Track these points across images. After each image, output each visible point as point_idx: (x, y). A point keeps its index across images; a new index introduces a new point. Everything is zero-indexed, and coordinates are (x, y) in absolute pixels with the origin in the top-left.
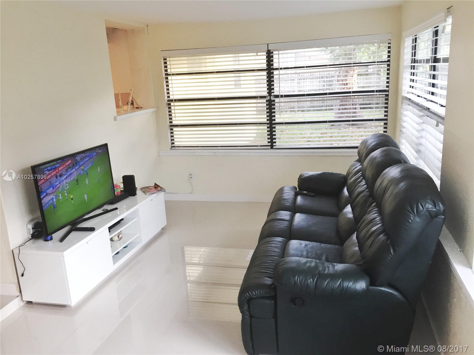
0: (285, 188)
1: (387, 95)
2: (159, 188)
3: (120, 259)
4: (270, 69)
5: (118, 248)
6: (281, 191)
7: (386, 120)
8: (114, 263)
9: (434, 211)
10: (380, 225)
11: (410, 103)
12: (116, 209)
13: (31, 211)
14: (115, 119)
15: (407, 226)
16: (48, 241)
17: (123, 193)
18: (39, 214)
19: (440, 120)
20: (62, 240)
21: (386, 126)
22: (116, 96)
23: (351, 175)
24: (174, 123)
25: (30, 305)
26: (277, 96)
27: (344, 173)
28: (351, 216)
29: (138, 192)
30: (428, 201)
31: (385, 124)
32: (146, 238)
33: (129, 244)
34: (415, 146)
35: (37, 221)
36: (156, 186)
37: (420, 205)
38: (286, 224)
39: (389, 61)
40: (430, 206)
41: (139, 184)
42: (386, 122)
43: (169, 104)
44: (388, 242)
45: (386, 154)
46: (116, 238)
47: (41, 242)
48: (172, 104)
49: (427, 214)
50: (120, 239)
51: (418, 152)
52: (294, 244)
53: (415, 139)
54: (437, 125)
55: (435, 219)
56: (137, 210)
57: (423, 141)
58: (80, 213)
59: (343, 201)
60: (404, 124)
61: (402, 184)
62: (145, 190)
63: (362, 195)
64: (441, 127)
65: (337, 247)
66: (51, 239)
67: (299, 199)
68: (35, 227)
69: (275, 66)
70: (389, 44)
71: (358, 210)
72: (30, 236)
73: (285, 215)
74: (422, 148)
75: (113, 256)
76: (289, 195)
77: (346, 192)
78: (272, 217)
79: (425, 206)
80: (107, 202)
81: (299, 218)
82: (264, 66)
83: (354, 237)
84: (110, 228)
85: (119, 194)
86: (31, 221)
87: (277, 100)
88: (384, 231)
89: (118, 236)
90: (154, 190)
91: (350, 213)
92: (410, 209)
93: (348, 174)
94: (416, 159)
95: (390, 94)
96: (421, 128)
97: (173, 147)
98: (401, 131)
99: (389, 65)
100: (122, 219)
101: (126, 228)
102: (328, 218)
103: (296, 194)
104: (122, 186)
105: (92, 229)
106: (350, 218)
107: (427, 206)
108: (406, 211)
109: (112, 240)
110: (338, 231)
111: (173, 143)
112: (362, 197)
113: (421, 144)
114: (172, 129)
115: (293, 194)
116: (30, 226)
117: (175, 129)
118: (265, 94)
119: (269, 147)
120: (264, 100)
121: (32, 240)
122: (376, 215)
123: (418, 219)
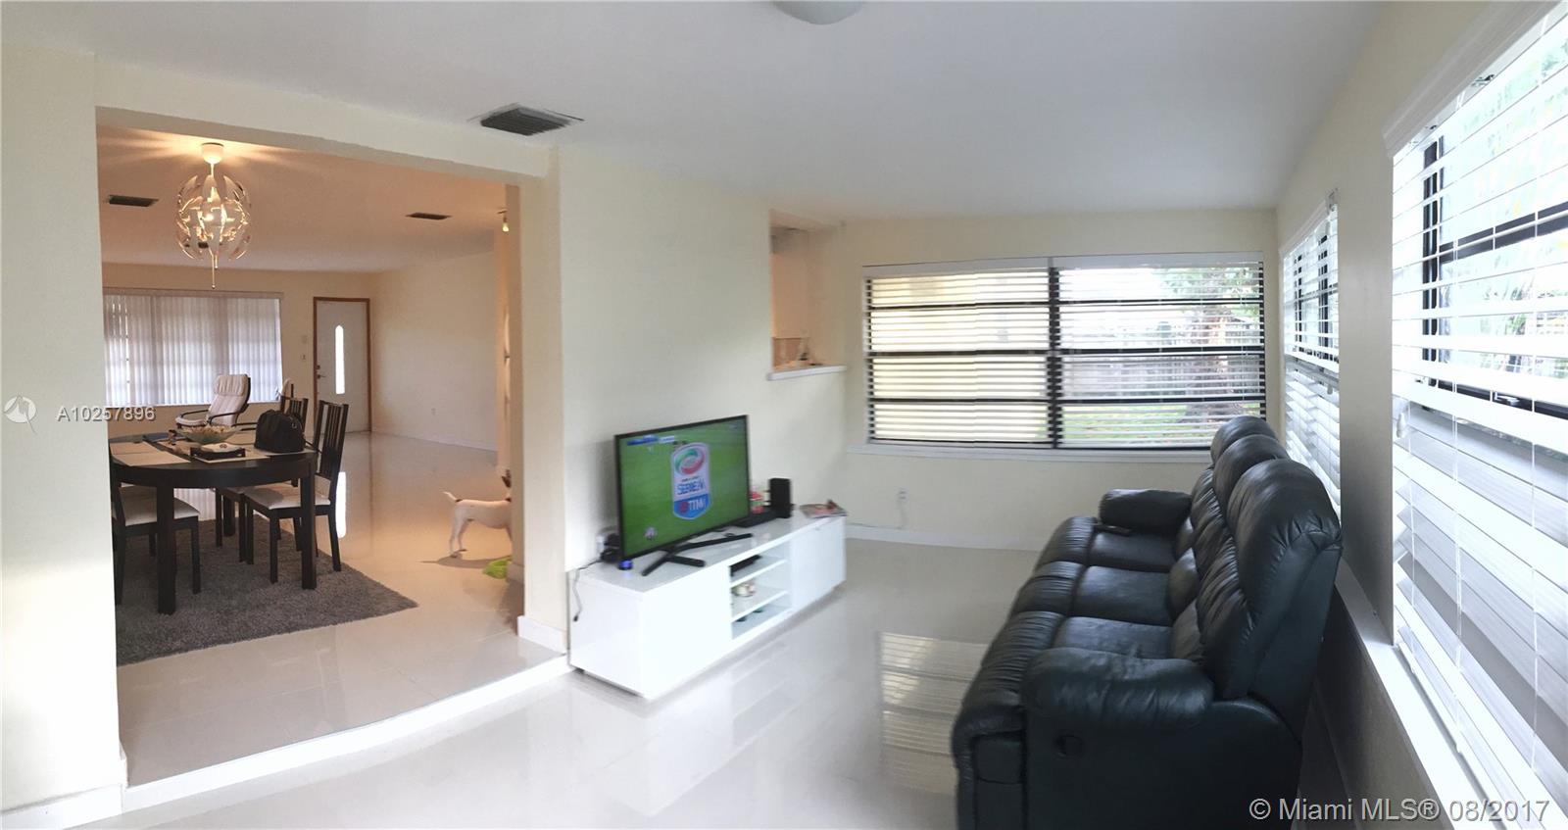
0: (1076, 521)
1: (1262, 356)
2: (835, 510)
3: (745, 631)
4: (1054, 303)
5: (743, 610)
6: (1067, 525)
7: (1264, 398)
8: (736, 634)
9: (1320, 536)
10: (1234, 575)
11: (1296, 366)
12: (749, 536)
13: (606, 514)
14: (769, 378)
15: (1274, 569)
16: (623, 569)
17: (766, 510)
18: (615, 522)
19: (1332, 382)
20: (647, 572)
21: (1263, 409)
22: (776, 341)
23: (1197, 494)
24: (877, 394)
25: (579, 676)
26: (1066, 351)
27: (1189, 493)
28: (1192, 567)
29: (796, 513)
30: (1309, 517)
31: (1263, 405)
32: (800, 600)
33: (765, 606)
34: (1305, 437)
35: (611, 532)
36: (831, 506)
37: (1294, 525)
38: (1067, 585)
39: (1262, 298)
40: (1312, 528)
41: (798, 496)
42: (1263, 402)
43: (871, 361)
44: (1244, 604)
45: (1250, 446)
46: (743, 591)
47: (613, 570)
48: (875, 361)
49: (1308, 542)
50: (751, 593)
51: (1310, 446)
52: (1080, 623)
53: (1304, 426)
54: (1330, 392)
55: (1324, 552)
56: (786, 545)
57: (1315, 427)
58: (684, 533)
59: (1183, 540)
60: (1290, 404)
61: (1267, 490)
62: (811, 510)
63: (1212, 523)
64: (1336, 395)
65: (1163, 629)
66: (630, 568)
67: (1100, 539)
68: (611, 541)
69: (1063, 296)
70: (1260, 269)
71: (1203, 553)
72: (598, 556)
73: (1070, 569)
74: (1314, 439)
75: (733, 623)
76: (1081, 531)
77: (1188, 523)
78: (1043, 571)
79: (1304, 528)
80: (737, 520)
81: (1096, 575)
82: (1045, 296)
83: (1192, 607)
84: (735, 569)
85: (760, 510)
86: (607, 529)
87: (1066, 358)
88: (1240, 586)
89: (748, 588)
90: (825, 512)
91: (1191, 561)
92: (1277, 535)
93: (1195, 492)
94: (1307, 459)
95: (1267, 353)
96: (1313, 406)
97: (873, 438)
98: (1286, 415)
99: (1262, 305)
100: (756, 557)
101: (764, 573)
102: (1152, 574)
103: (1096, 531)
104: (766, 497)
105: (699, 564)
106: (1190, 572)
107: (1306, 527)
108: (1273, 540)
109: (734, 591)
110: (1168, 602)
111: (873, 432)
112: (1211, 528)
113: (1314, 433)
114: (872, 406)
115: (1090, 531)
116: (601, 539)
117: (878, 406)
118: (1046, 346)
119: (1049, 446)
120: (1042, 358)
121: (600, 564)
122: (1232, 556)
123: (1291, 554)
